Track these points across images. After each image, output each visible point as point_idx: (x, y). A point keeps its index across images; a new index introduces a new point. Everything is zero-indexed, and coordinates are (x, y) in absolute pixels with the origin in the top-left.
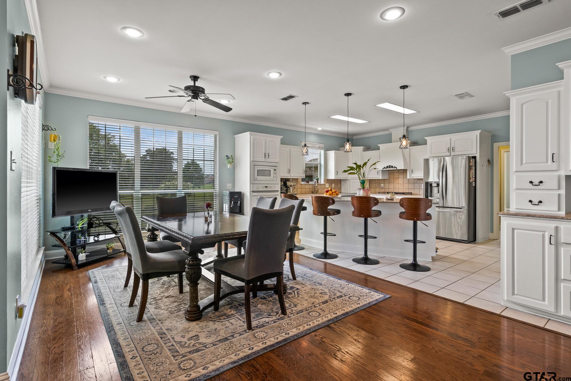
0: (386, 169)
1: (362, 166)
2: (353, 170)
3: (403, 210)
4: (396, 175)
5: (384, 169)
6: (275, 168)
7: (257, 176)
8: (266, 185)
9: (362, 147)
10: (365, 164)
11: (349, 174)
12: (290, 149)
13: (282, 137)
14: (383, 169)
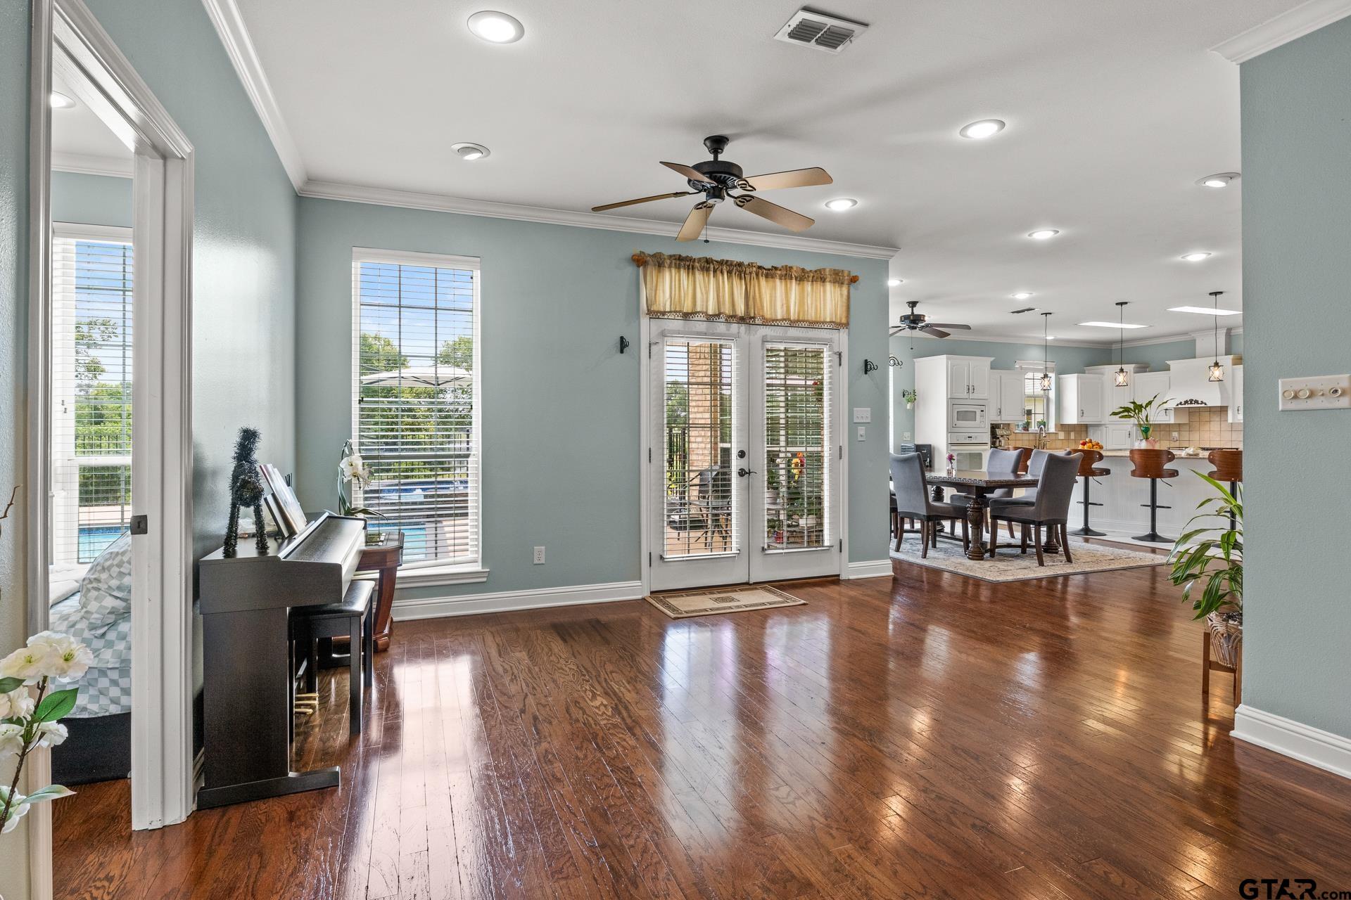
0: (1183, 406)
1: (1144, 405)
2: (1128, 412)
3: (1214, 468)
4: (1206, 416)
5: (1180, 406)
6: (983, 408)
7: (958, 420)
8: (970, 435)
9: (1133, 365)
10: (1150, 403)
11: (1120, 417)
12: (1001, 377)
13: (992, 359)
14: (1177, 405)
